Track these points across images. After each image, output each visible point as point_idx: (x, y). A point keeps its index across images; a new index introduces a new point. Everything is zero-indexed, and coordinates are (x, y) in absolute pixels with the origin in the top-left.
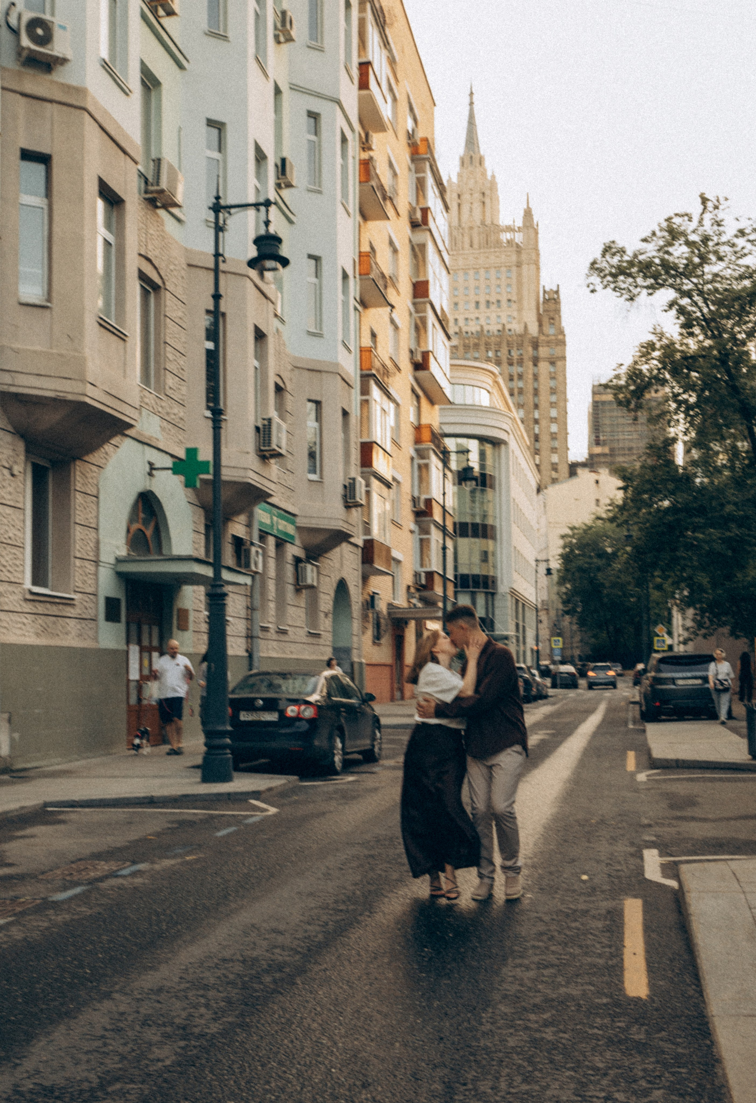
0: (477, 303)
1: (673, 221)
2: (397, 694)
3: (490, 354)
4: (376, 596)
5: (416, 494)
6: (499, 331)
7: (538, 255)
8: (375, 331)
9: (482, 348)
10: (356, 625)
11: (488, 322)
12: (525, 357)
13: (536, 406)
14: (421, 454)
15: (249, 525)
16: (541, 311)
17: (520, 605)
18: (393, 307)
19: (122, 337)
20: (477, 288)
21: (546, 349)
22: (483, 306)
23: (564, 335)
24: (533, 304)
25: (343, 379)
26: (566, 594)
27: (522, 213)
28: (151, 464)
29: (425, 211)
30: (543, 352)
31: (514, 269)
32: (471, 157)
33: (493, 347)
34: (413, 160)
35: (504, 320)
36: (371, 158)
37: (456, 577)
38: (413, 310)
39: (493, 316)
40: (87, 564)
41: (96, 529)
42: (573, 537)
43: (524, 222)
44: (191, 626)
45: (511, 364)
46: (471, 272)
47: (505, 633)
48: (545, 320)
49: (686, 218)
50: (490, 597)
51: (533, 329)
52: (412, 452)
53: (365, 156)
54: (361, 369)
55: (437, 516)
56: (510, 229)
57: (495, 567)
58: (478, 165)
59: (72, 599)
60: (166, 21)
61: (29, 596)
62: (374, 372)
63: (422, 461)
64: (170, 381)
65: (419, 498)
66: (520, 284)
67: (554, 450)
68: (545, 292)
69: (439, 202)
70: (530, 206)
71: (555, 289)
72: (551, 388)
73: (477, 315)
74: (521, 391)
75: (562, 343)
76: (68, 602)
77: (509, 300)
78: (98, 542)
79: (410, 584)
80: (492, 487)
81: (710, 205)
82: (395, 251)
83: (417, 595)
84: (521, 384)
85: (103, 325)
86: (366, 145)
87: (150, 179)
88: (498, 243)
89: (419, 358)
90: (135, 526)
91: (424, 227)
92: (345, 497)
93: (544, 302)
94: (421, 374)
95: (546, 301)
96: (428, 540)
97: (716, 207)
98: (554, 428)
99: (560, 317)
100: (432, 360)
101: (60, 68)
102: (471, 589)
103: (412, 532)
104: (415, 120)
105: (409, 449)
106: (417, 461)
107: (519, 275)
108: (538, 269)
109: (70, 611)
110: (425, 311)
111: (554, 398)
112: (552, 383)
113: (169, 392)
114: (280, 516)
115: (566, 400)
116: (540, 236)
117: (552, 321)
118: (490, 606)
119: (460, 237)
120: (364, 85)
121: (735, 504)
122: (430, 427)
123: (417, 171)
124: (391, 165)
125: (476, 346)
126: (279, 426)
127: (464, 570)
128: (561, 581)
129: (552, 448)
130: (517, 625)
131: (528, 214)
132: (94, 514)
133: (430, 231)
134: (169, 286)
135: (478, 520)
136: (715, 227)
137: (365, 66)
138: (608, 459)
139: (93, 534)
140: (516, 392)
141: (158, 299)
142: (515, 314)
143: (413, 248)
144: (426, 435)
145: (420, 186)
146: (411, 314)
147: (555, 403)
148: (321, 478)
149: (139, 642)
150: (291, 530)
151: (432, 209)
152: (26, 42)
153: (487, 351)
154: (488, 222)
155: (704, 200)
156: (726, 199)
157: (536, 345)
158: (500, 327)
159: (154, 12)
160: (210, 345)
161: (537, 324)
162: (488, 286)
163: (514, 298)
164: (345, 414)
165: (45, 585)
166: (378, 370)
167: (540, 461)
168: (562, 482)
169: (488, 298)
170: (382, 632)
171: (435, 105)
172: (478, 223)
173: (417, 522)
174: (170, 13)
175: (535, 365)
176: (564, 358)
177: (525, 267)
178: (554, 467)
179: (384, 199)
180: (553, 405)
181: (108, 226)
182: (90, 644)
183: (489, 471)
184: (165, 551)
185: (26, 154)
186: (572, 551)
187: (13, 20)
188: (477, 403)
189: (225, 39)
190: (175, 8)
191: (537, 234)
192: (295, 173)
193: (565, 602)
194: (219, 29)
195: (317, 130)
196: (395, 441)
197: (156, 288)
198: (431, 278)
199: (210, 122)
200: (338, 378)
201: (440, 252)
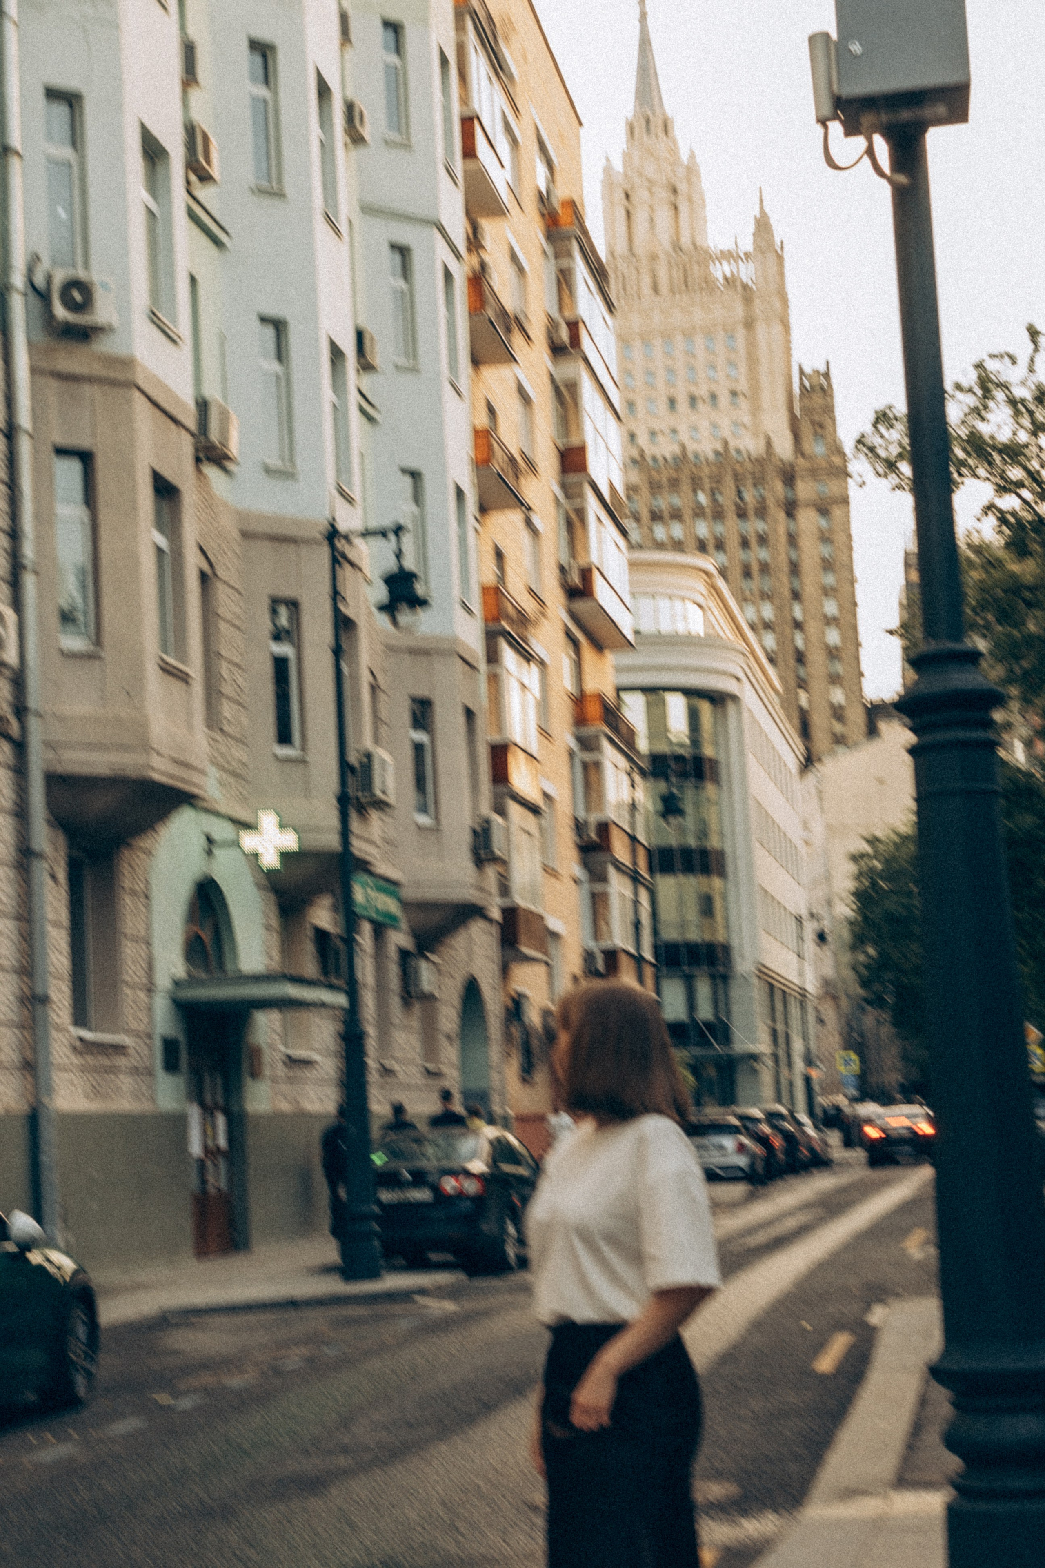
0: (672, 402)
1: (988, 365)
3: (703, 498)
4: (523, 1000)
5: (582, 814)
6: (718, 453)
7: (786, 303)
8: (501, 546)
9: (686, 487)
10: (495, 1051)
11: (696, 436)
12: (771, 502)
13: (796, 596)
14: (587, 744)
16: (798, 413)
17: (778, 996)
18: (529, 509)
19: (184, 678)
20: (671, 370)
21: (810, 484)
22: (683, 405)
23: (843, 459)
24: (780, 401)
25: (465, 660)
26: (867, 967)
28: (210, 840)
29: (574, 326)
30: (805, 489)
31: (741, 333)
32: (648, 121)
33: (708, 484)
34: (549, 238)
35: (726, 431)
37: (656, 949)
38: (559, 493)
39: (704, 425)
40: (139, 991)
41: (149, 941)
43: (756, 242)
44: (267, 1071)
45: (743, 515)
46: (658, 342)
47: (753, 1049)
48: (806, 430)
50: (720, 981)
51: (784, 448)
52: (571, 742)
53: (476, 263)
54: (485, 622)
55: (620, 849)
56: (728, 256)
57: (727, 927)
58: (661, 134)
59: (125, 1045)
60: (204, 194)
61: (74, 1045)
62: (505, 623)
63: (588, 757)
64: (227, 710)
65: (586, 821)
66: (753, 360)
67: (834, 679)
68: (802, 372)
70: (767, 209)
71: (822, 368)
72: (824, 560)
73: (675, 424)
74: (766, 568)
75: (842, 474)
76: (119, 1049)
77: (734, 394)
78: (151, 960)
79: (578, 970)
80: (716, 779)
82: (527, 401)
84: (763, 554)
85: (167, 670)
88: (708, 283)
89: (575, 579)
90: (192, 931)
91: (574, 353)
92: (476, 847)
93: (802, 394)
94: (580, 604)
95: (806, 392)
96: (606, 894)
98: (833, 637)
99: (834, 420)
100: (597, 577)
101: (101, 337)
102: (686, 970)
103: (576, 881)
104: (550, 165)
105: (565, 737)
106: (579, 758)
107: (752, 344)
108: (787, 329)
109: (125, 1064)
110: (581, 495)
111: (830, 579)
112: (826, 551)
113: (227, 728)
114: (380, 889)
115: (852, 581)
116: (787, 266)
117: (820, 431)
118: (722, 1000)
119: (634, 272)
120: (467, 151)
122: (600, 698)
123: (557, 256)
124: (514, 258)
125: (674, 484)
126: (383, 762)
127: (670, 934)
128: (858, 941)
129: (832, 676)
130: (774, 1033)
131: (763, 226)
132: (146, 921)
133: (585, 357)
134: (220, 573)
135: (692, 842)
137: (469, 122)
139: (143, 950)
140: (755, 568)
141: (205, 592)
142: (747, 419)
143: (558, 391)
144: (593, 710)
145: (564, 280)
146: (558, 503)
147: (835, 588)
148: (437, 818)
149: (201, 1100)
150: (391, 906)
151: (587, 318)
152: (60, 312)
153: (695, 492)
154: (685, 241)
157: (789, 477)
158: (719, 445)
160: (278, 649)
161: (788, 435)
162: (691, 368)
163: (743, 386)
164: (469, 714)
165: (87, 1027)
166: (511, 619)
167: (810, 702)
168: (856, 744)
169: (692, 389)
170: (535, 1062)
171: (581, 124)
172: (668, 247)
173: (584, 863)
174: (208, 180)
175: (791, 516)
176: (845, 501)
177: (761, 329)
178: (838, 713)
179: (508, 330)
180: (827, 592)
181: (160, 526)
182: (144, 1107)
183: (708, 751)
184: (229, 966)
185: (61, 452)
186: (874, 884)
187: (39, 280)
188: (681, 628)
189: (280, 195)
190: (215, 171)
191: (780, 258)
192: (378, 349)
193: (865, 983)
194: (270, 182)
195: (406, 271)
196: (545, 733)
197: (203, 577)
198: (589, 439)
199: (265, 320)
200: (457, 660)
201: (603, 390)
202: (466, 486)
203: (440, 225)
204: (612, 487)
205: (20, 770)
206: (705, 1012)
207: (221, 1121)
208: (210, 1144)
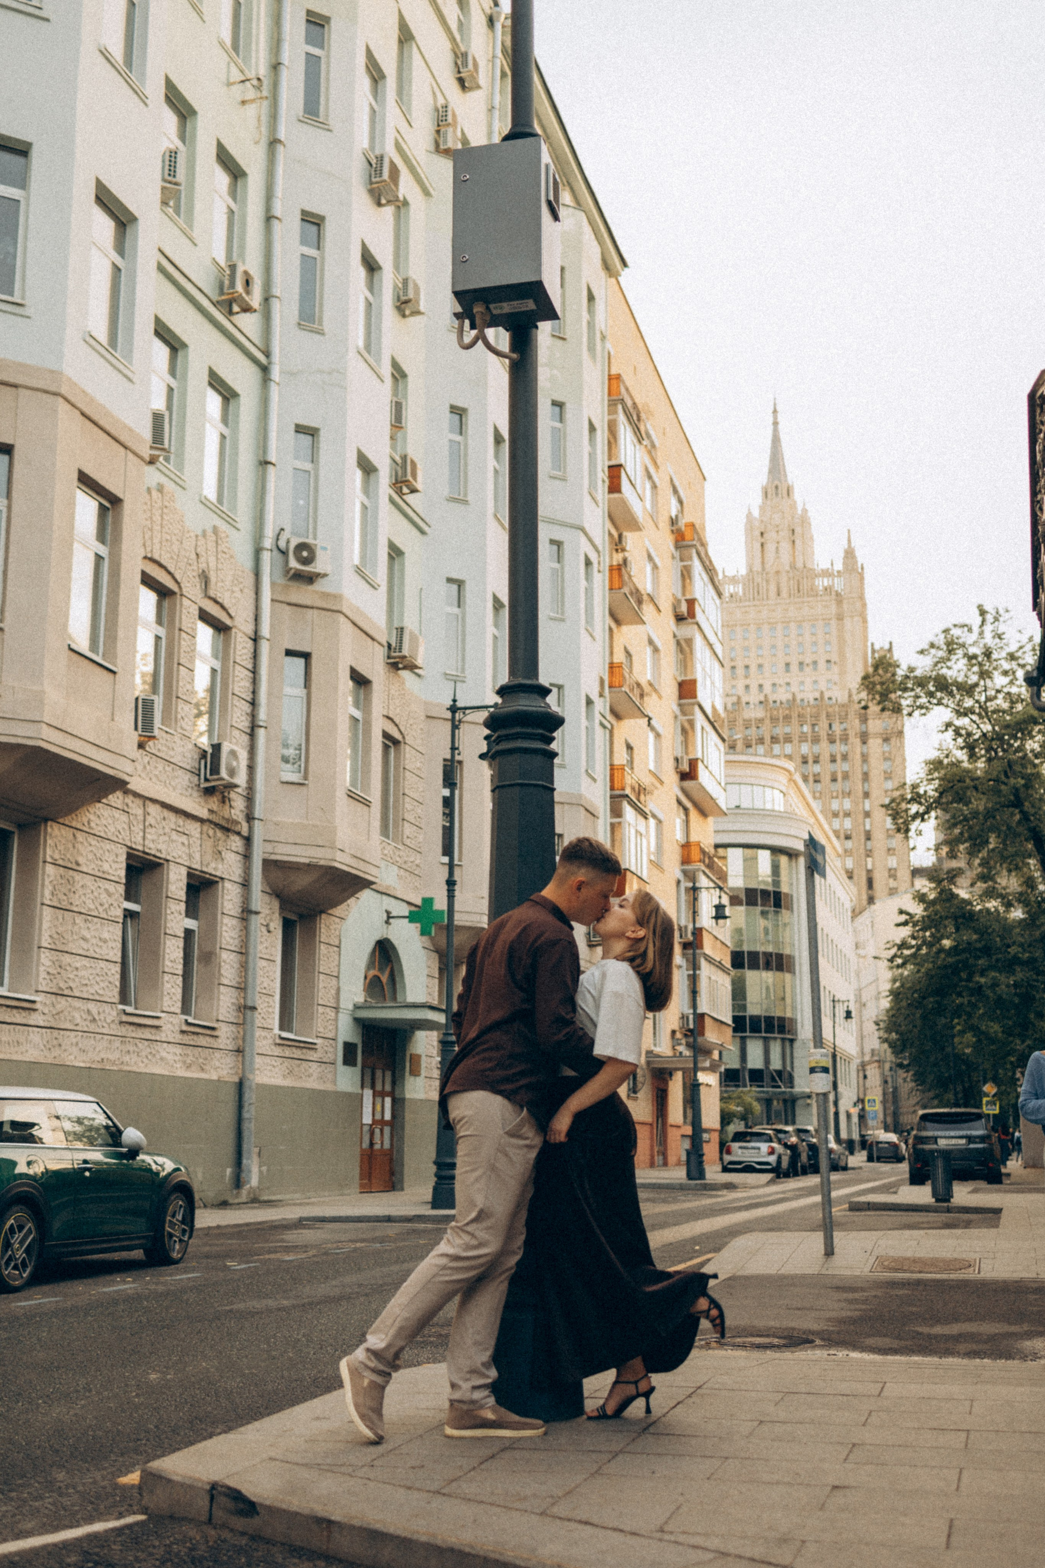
0: (788, 665)
1: (952, 632)
2: (659, 1159)
3: (806, 728)
6: (816, 699)
7: (864, 605)
8: (630, 741)
9: (795, 721)
11: (802, 688)
12: (851, 734)
13: (866, 795)
14: (691, 876)
16: (869, 675)
18: (650, 718)
19: (367, 803)
20: (787, 646)
21: (878, 722)
22: (794, 667)
24: (859, 664)
25: (587, 810)
27: (842, 555)
28: (388, 913)
29: (691, 603)
30: (873, 726)
31: (833, 622)
32: (777, 487)
33: (808, 719)
34: (677, 547)
35: (823, 686)
36: (625, 561)
37: (736, 1018)
38: (678, 713)
39: (808, 681)
40: (328, 1010)
41: (337, 977)
43: (845, 564)
44: (423, 1073)
45: (832, 742)
49: (966, 629)
50: (787, 1044)
52: (679, 875)
53: (618, 558)
54: (612, 788)
55: (709, 948)
56: (826, 573)
57: (794, 1008)
58: (785, 496)
59: (314, 1044)
60: (410, 498)
61: (278, 1041)
62: (628, 791)
63: (690, 884)
64: (408, 830)
65: (686, 927)
66: (841, 640)
67: (890, 852)
68: (873, 651)
69: (709, 588)
70: (853, 544)
71: (886, 646)
72: (885, 772)
73: (788, 680)
74: (846, 776)
76: (310, 1046)
77: (828, 662)
78: (338, 990)
79: (676, 1028)
80: (789, 908)
81: (989, 618)
82: (656, 650)
83: (684, 1041)
84: (846, 767)
85: (351, 795)
86: (618, 544)
87: (394, 645)
88: (813, 592)
89: (686, 767)
90: (372, 973)
91: (690, 620)
93: (872, 663)
94: (688, 784)
95: (875, 661)
96: (698, 977)
97: (996, 619)
98: (890, 823)
100: (700, 766)
101: (320, 580)
102: (764, 1035)
104: (681, 502)
105: (673, 870)
106: (683, 884)
107: (841, 630)
108: (865, 621)
109: (313, 1056)
110: (692, 713)
111: (889, 785)
113: (407, 842)
116: (866, 582)
118: (787, 1056)
119: (764, 584)
120: (614, 487)
121: (1021, 945)
122: (698, 844)
123: (682, 560)
124: (650, 558)
125: (787, 719)
127: (747, 1010)
129: (889, 850)
131: (850, 554)
132: (336, 963)
133: (697, 624)
134: (408, 739)
135: (771, 949)
136: (997, 640)
137: (615, 471)
139: (334, 982)
140: (839, 777)
141: (397, 752)
142: (836, 678)
143: (678, 643)
144: (695, 854)
145: (686, 575)
146: (676, 717)
147: (891, 791)
149: (373, 1087)
151: (701, 599)
152: (294, 564)
153: (801, 725)
154: (799, 565)
155: (983, 612)
156: (1007, 611)
157: (863, 718)
158: (817, 695)
159: (400, 493)
160: (446, 792)
162: (800, 644)
163: (834, 657)
165: (290, 1030)
166: (633, 789)
167: (873, 864)
169: (801, 658)
170: (639, 1085)
171: (705, 479)
172: (787, 568)
173: (684, 955)
174: (414, 491)
175: (864, 743)
176: (901, 735)
177: (847, 622)
178: (892, 874)
179: (640, 602)
180: (887, 793)
181: (357, 704)
182: (329, 1087)
183: (784, 889)
184: (399, 999)
185: (289, 653)
186: (902, 986)
187: (282, 544)
188: (769, 806)
189: (465, 502)
190: (419, 485)
191: (862, 579)
194: (458, 493)
195: (559, 558)
196: (655, 866)
197: (396, 742)
198: (699, 676)
199: (450, 580)
200: (582, 810)
201: (710, 645)
202: (595, 696)
203: (583, 530)
204: (714, 708)
205: (247, 856)
206: (776, 1064)
207: (388, 1101)
208: (378, 1117)
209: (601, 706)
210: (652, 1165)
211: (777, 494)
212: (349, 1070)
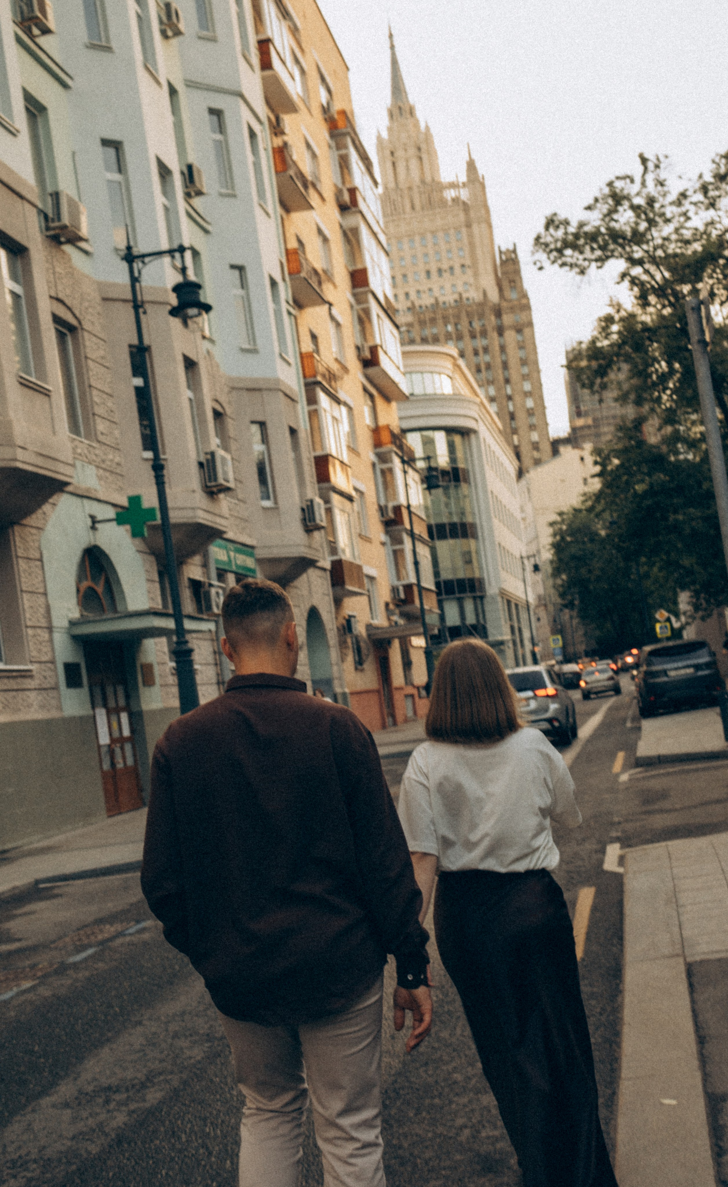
0: (428, 273)
2: (389, 720)
3: (450, 328)
4: (353, 620)
5: (383, 503)
6: (456, 301)
7: (488, 211)
8: (315, 331)
9: (440, 322)
10: (334, 654)
11: (443, 292)
12: (489, 329)
13: (507, 381)
14: (383, 458)
15: (205, 565)
16: (500, 274)
17: (513, 606)
18: (330, 305)
19: (46, 393)
20: (426, 255)
21: (510, 316)
22: (434, 275)
23: (528, 299)
24: (490, 268)
25: (286, 395)
26: (562, 586)
27: (464, 167)
28: (92, 517)
29: (353, 191)
30: (507, 319)
31: (464, 230)
32: (400, 108)
33: (452, 320)
34: (332, 136)
35: (460, 289)
36: (285, 144)
37: (438, 584)
38: (352, 300)
39: (448, 286)
40: (39, 631)
41: (45, 594)
42: (563, 521)
43: (468, 176)
44: (158, 680)
45: (473, 336)
47: (500, 638)
48: (505, 284)
49: (628, 181)
50: (478, 601)
51: (494, 296)
52: (373, 457)
53: (278, 142)
54: (305, 377)
56: (453, 185)
57: (481, 568)
58: (409, 116)
59: (30, 671)
60: (43, 41)
62: (319, 378)
63: (385, 466)
64: (101, 426)
65: (386, 507)
66: (472, 245)
67: (532, 427)
68: (501, 252)
69: (367, 178)
70: (474, 157)
71: (511, 248)
72: (521, 359)
73: (430, 286)
74: (488, 367)
75: (527, 307)
76: (25, 674)
77: (463, 266)
78: (48, 608)
79: (388, 600)
80: (467, 481)
81: (650, 164)
82: (325, 240)
83: (397, 611)
84: (487, 358)
85: (25, 384)
86: (277, 129)
87: (51, 215)
88: (443, 203)
89: (367, 354)
90: (85, 584)
91: (354, 209)
92: (304, 520)
93: (501, 264)
94: (371, 371)
95: (503, 263)
96: (402, 551)
97: (658, 166)
98: (530, 403)
99: (521, 278)
100: (381, 353)
102: (457, 595)
103: (383, 544)
104: (329, 91)
105: (369, 455)
106: (379, 467)
107: (471, 236)
108: (490, 226)
109: (29, 684)
110: (366, 301)
111: (525, 370)
112: (521, 354)
113: (103, 438)
114: (237, 551)
115: (539, 372)
116: (488, 190)
117: (512, 284)
118: (480, 612)
120: (266, 64)
122: (388, 427)
123: (338, 149)
124: (308, 146)
125: (433, 321)
126: (223, 459)
127: (446, 575)
128: (557, 572)
129: (530, 426)
130: (512, 628)
131: (471, 166)
132: (40, 578)
133: (361, 212)
134: (86, 325)
135: (456, 519)
137: (264, 44)
138: (593, 431)
139: (41, 600)
140: (483, 367)
141: (75, 340)
142: (471, 280)
143: (345, 234)
144: (385, 437)
145: (344, 164)
146: (352, 307)
147: (528, 375)
148: (276, 502)
149: (105, 705)
150: (250, 563)
151: (360, 187)
153: (446, 326)
154: (428, 179)
155: (644, 160)
157: (498, 313)
158: (456, 297)
159: (29, 33)
160: (139, 382)
161: (496, 289)
162: (437, 253)
163: (468, 262)
164: (293, 432)
166: (324, 376)
167: (519, 441)
168: (546, 462)
169: (438, 265)
170: (364, 657)
171: (348, 69)
172: (418, 182)
173: (387, 532)
174: (46, 31)
175: (500, 335)
176: (530, 324)
177: (475, 228)
178: (536, 446)
179: (306, 187)
180: (525, 377)
181: (14, 277)
182: (54, 714)
183: (461, 465)
184: (120, 608)
186: (563, 538)
188: (439, 392)
189: (108, 49)
190: (51, 24)
191: (483, 188)
192: (204, 179)
193: (562, 595)
194: (100, 40)
195: (221, 128)
196: (353, 450)
197: (72, 329)
198: (369, 265)
199: (106, 143)
200: (281, 394)
201: (375, 234)
202: (278, 278)
203: (242, 96)
204: (386, 297)
206: (471, 619)
207: (124, 717)
208: (116, 734)
209: (285, 292)
210: (384, 726)
211: (401, 114)
212: (73, 692)
